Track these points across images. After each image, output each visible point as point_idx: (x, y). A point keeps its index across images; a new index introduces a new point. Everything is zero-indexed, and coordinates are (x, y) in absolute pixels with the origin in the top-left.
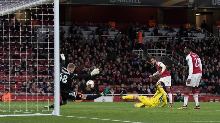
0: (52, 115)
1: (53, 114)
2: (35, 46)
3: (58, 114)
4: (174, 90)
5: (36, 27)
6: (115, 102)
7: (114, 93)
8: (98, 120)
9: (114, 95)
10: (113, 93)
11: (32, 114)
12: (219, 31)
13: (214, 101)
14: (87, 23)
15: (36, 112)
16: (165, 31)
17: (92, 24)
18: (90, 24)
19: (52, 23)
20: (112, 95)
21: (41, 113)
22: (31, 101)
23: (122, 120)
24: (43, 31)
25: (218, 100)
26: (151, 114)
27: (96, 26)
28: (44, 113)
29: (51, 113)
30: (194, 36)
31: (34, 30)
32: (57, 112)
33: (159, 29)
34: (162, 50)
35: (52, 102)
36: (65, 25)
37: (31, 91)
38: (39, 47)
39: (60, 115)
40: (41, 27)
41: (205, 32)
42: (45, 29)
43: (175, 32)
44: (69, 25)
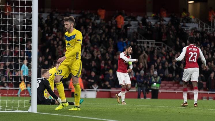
0: (29, 112)
1: (30, 110)
2: (11, 35)
3: (35, 111)
4: (163, 86)
5: (12, 14)
6: (98, 99)
7: (98, 89)
8: (79, 118)
9: (97, 91)
10: (95, 89)
11: (6, 110)
12: (213, 21)
13: (208, 99)
14: (68, 10)
15: (11, 108)
16: (154, 20)
17: (75, 11)
18: (72, 11)
19: (30, 10)
20: (95, 91)
21: (16, 109)
22: (6, 95)
23: (105, 119)
24: (20, 19)
25: (212, 98)
26: (138, 112)
27: (78, 14)
28: (20, 109)
29: (27, 109)
30: (186, 26)
31: (10, 17)
32: (34, 108)
33: (147, 18)
34: (151, 41)
35: (29, 98)
36: (44, 12)
37: (5, 85)
38: (15, 36)
39: (37, 112)
40: (18, 14)
41: (199, 22)
42: (22, 16)
43: (165, 21)
44: (48, 13)
